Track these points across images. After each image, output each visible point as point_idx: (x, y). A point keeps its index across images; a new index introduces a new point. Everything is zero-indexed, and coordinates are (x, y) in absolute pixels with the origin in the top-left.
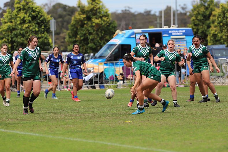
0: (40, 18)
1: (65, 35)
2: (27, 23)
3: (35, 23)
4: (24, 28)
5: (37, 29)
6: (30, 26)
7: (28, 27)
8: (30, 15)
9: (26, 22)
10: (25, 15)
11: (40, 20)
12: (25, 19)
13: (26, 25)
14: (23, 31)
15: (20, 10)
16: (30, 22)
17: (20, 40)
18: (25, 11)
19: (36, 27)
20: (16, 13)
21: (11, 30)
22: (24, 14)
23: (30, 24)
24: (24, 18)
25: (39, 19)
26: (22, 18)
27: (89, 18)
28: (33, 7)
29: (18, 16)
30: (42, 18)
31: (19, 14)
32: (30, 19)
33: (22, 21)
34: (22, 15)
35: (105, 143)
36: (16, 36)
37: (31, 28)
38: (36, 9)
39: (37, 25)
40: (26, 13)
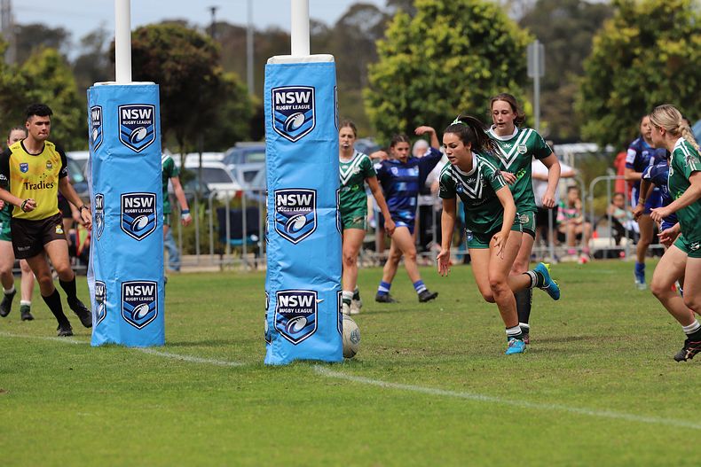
0: (497, 38)
1: (575, 91)
2: (456, 55)
3: (480, 55)
4: (446, 70)
5: (486, 74)
6: (466, 64)
7: (460, 68)
8: (467, 31)
9: (453, 52)
10: (452, 31)
11: (496, 46)
12: (451, 41)
13: (454, 62)
14: (444, 80)
15: (434, 15)
16: (464, 51)
17: (435, 106)
18: (449, 18)
19: (483, 65)
20: (424, 26)
21: (407, 75)
22: (446, 25)
23: (465, 58)
24: (448, 38)
25: (493, 43)
26: (441, 38)
27: (647, 40)
28: (474, 7)
29: (430, 32)
30: (502, 40)
31: (431, 28)
32: (465, 41)
33: (441, 49)
34: (441, 29)
35: (694, 426)
36: (423, 94)
37: (468, 70)
38: (483, 10)
39: (487, 62)
40: (452, 24)
